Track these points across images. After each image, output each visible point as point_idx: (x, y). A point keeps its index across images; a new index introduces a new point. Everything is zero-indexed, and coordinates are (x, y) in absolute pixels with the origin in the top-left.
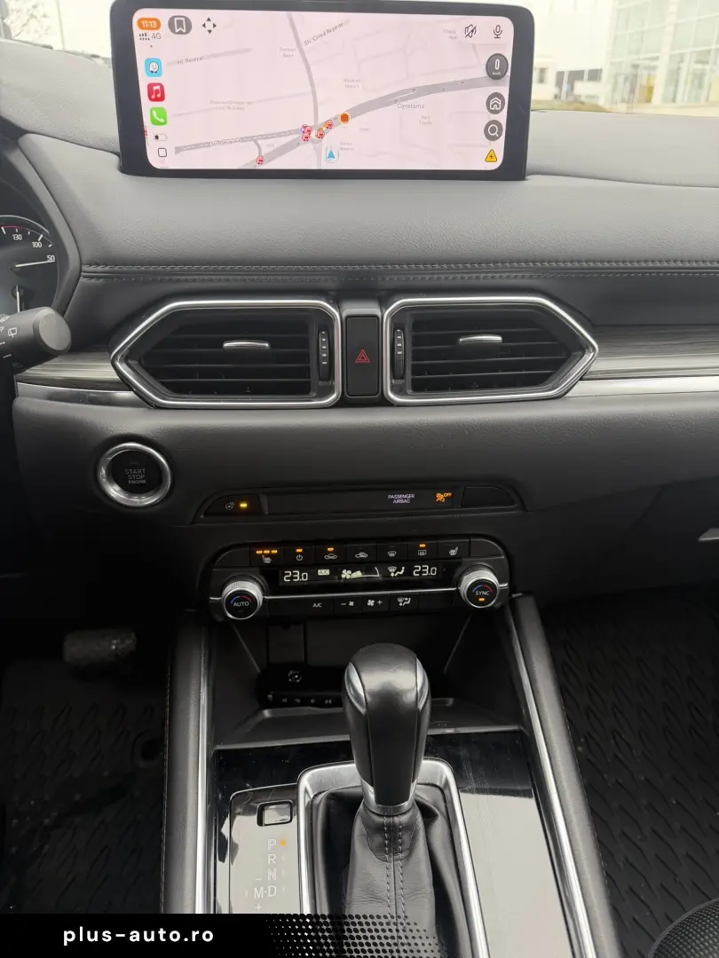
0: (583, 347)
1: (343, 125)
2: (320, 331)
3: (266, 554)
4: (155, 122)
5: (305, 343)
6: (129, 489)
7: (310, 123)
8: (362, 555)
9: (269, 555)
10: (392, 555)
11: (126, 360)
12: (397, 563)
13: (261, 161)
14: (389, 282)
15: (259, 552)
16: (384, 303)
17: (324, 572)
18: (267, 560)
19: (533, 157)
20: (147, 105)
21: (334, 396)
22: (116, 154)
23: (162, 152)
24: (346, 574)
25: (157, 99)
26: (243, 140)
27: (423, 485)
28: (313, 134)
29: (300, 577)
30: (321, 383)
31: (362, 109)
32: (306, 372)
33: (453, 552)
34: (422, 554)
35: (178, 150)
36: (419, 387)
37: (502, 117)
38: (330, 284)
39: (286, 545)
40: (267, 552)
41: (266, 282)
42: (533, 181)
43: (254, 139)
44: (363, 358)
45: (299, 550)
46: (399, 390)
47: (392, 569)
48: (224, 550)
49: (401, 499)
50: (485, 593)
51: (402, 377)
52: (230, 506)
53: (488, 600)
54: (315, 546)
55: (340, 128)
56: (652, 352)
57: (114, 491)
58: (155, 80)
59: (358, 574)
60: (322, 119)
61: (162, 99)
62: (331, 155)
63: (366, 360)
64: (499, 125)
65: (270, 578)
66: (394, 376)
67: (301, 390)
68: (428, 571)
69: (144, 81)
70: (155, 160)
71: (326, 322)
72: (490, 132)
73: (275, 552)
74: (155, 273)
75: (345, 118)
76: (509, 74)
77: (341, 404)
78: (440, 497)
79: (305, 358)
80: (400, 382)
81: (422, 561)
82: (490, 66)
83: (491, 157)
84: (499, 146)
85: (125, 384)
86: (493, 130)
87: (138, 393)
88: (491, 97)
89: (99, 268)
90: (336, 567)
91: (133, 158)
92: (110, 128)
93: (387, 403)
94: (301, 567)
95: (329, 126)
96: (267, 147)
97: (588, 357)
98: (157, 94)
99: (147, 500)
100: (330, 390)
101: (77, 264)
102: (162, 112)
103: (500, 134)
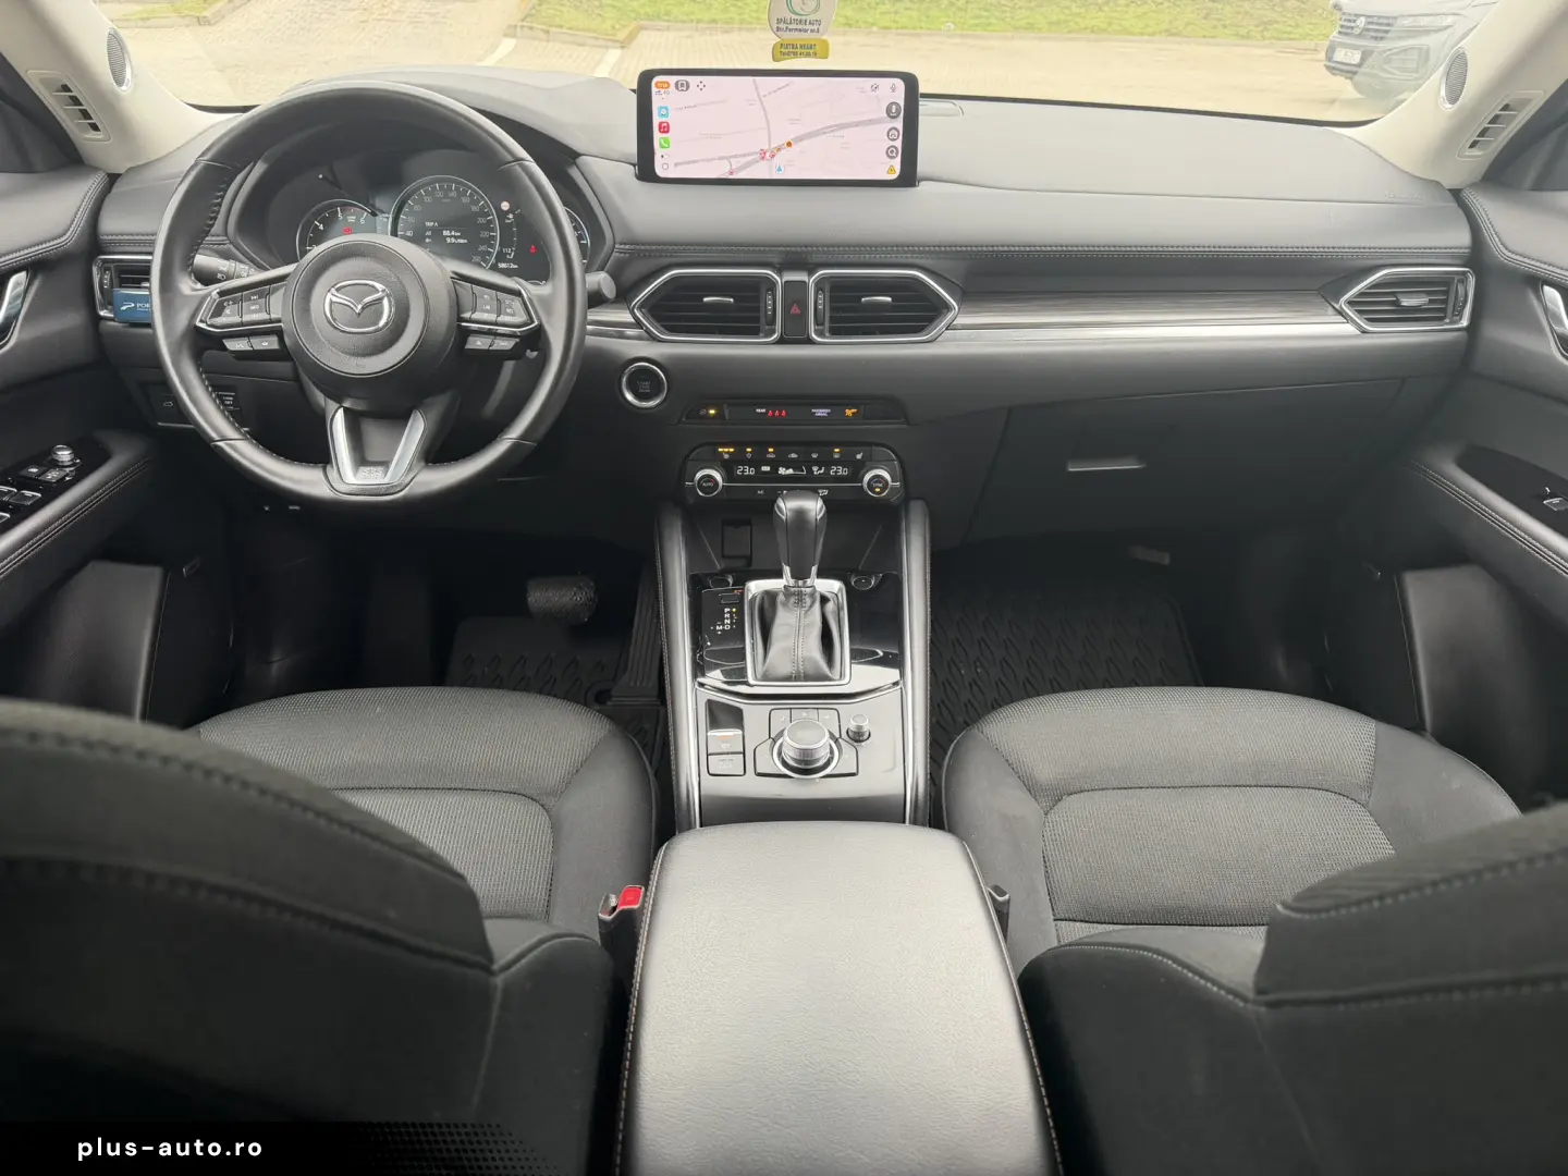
0: (948, 307)
1: (789, 148)
2: (768, 290)
3: (726, 451)
4: (662, 147)
5: (757, 299)
6: (638, 396)
7: (766, 148)
8: (794, 456)
9: (728, 453)
10: (815, 456)
11: (640, 308)
12: (819, 463)
13: (731, 173)
14: (816, 259)
15: (720, 450)
16: (811, 273)
17: (766, 469)
18: (726, 456)
19: (922, 167)
20: (657, 136)
21: (775, 336)
22: (634, 165)
23: (665, 166)
24: (782, 471)
25: (664, 132)
26: (721, 158)
27: (836, 401)
28: (768, 154)
29: (749, 471)
30: (767, 327)
31: (800, 139)
32: (757, 320)
33: (859, 457)
34: (836, 456)
35: (676, 165)
36: (835, 332)
37: (899, 144)
38: (775, 259)
39: (739, 445)
40: (726, 450)
41: (742, 257)
42: (923, 186)
43: (727, 158)
44: (795, 310)
45: (749, 450)
46: (820, 333)
47: (815, 469)
48: (695, 449)
49: (821, 412)
50: (881, 485)
51: (823, 324)
52: (703, 412)
53: (883, 490)
54: (761, 445)
55: (786, 152)
56: (1004, 311)
57: (629, 397)
58: (663, 119)
59: (790, 471)
60: (773, 146)
61: (667, 132)
62: (780, 169)
63: (798, 311)
64: (896, 148)
65: (728, 467)
66: (817, 323)
67: (755, 332)
68: (842, 471)
69: (656, 120)
70: (660, 171)
71: (772, 285)
72: (890, 153)
73: (732, 450)
74: (662, 251)
75: (789, 144)
76: (902, 115)
77: (781, 341)
78: (849, 412)
79: (757, 309)
80: (820, 327)
81: (837, 463)
82: (888, 110)
83: (891, 170)
84: (897, 163)
85: (639, 324)
86: (892, 151)
87: (648, 331)
88: (890, 130)
89: (627, 247)
90: (775, 465)
91: (645, 169)
92: (631, 147)
93: (810, 342)
94: (750, 463)
95: (779, 150)
96: (736, 163)
97: (950, 316)
98: (665, 129)
99: (652, 403)
100: (773, 332)
101: (612, 243)
102: (666, 141)
103: (897, 154)
